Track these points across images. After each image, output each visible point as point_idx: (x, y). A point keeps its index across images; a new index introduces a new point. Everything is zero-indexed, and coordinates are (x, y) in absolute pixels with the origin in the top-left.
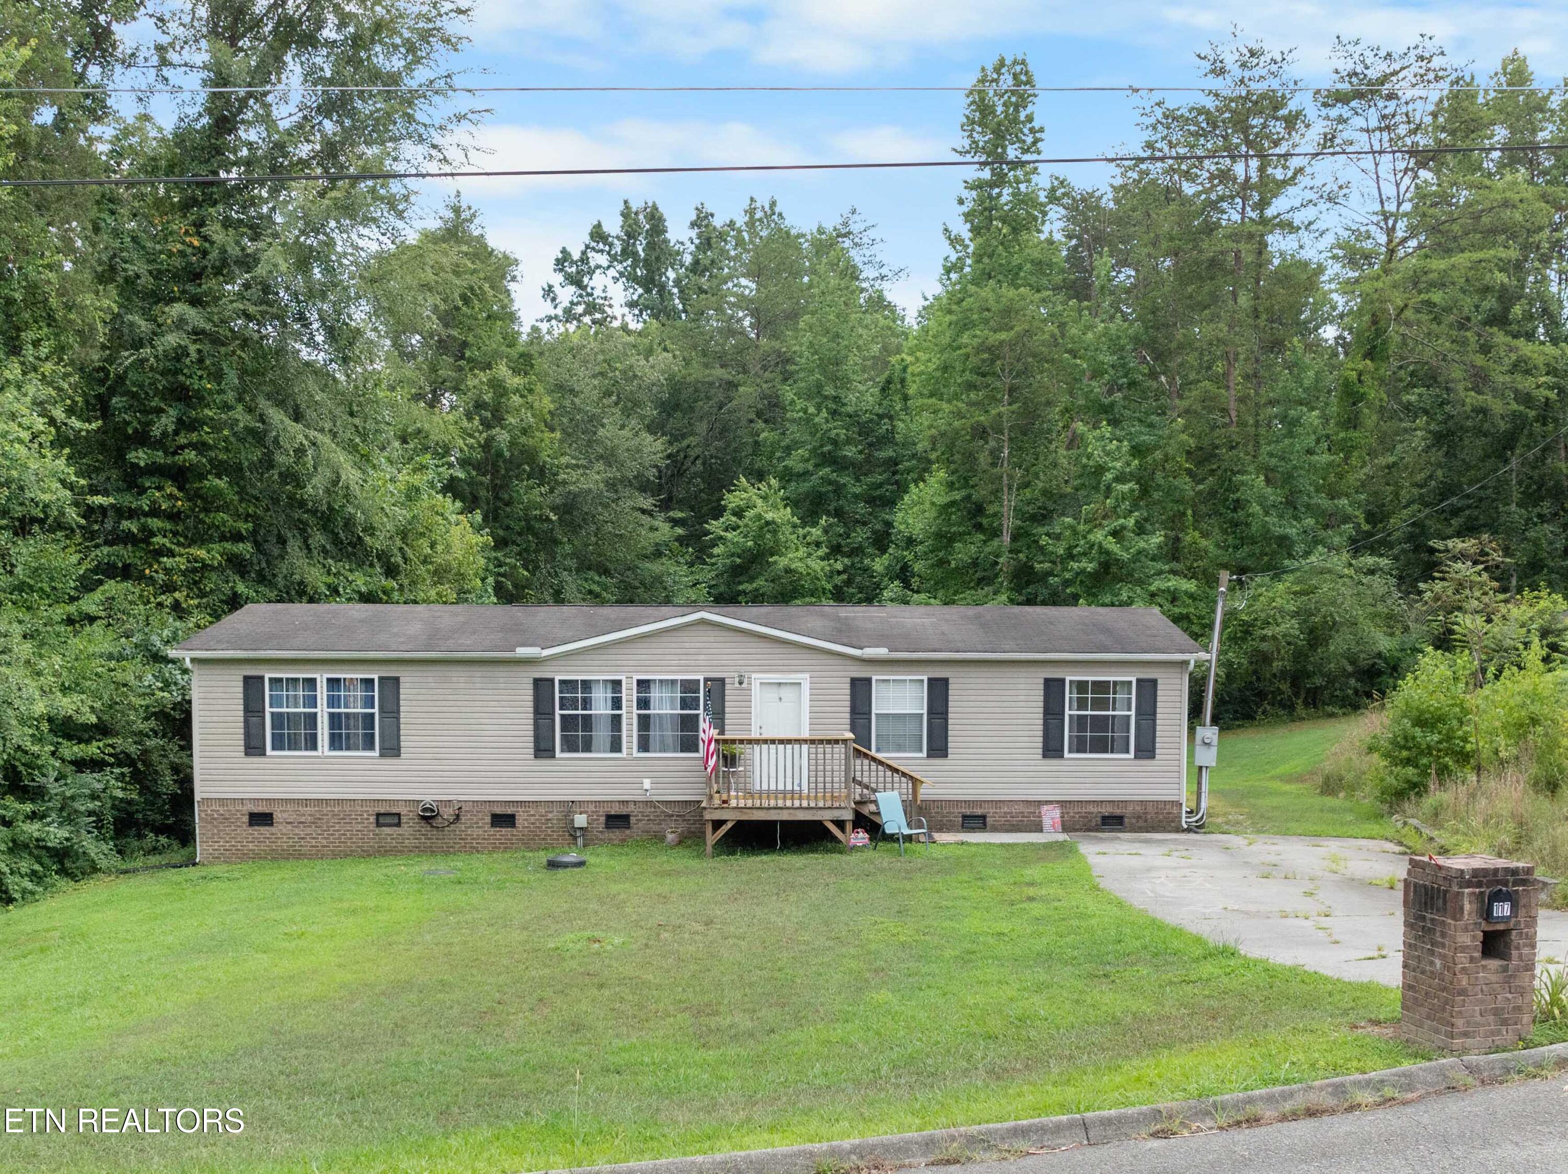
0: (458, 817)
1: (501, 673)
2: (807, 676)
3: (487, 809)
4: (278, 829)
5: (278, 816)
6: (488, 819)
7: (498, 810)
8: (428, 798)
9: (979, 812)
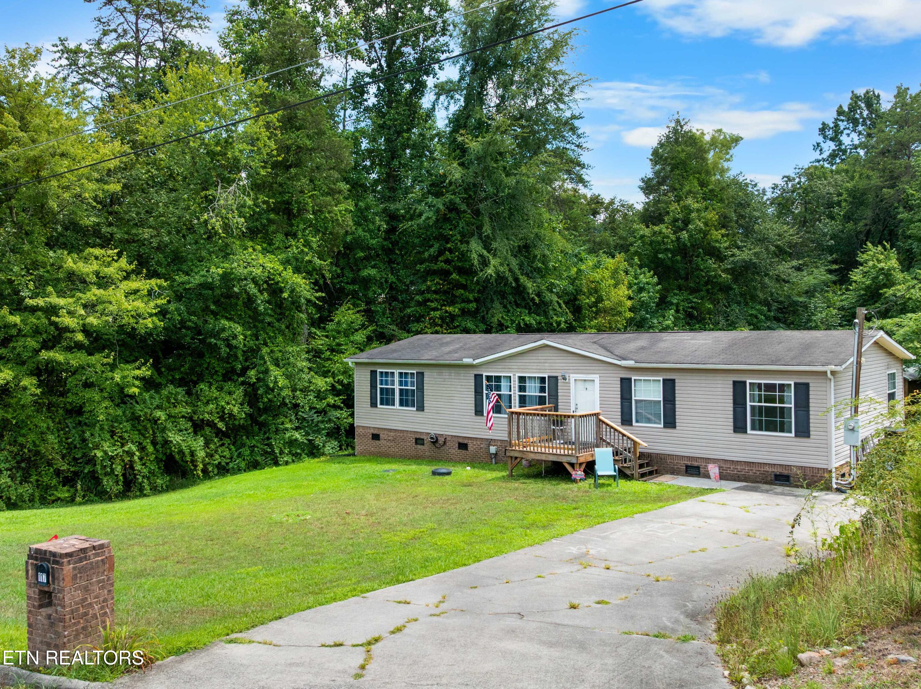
0: (445, 443)
1: (462, 371)
2: (598, 376)
3: (456, 440)
4: (382, 442)
5: (382, 436)
6: (457, 445)
7: (461, 441)
8: (432, 432)
9: (696, 464)
